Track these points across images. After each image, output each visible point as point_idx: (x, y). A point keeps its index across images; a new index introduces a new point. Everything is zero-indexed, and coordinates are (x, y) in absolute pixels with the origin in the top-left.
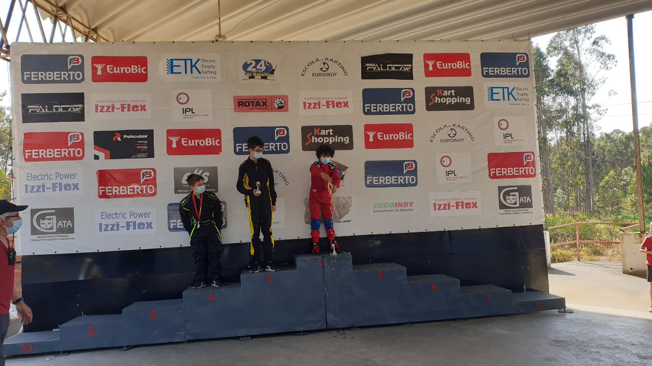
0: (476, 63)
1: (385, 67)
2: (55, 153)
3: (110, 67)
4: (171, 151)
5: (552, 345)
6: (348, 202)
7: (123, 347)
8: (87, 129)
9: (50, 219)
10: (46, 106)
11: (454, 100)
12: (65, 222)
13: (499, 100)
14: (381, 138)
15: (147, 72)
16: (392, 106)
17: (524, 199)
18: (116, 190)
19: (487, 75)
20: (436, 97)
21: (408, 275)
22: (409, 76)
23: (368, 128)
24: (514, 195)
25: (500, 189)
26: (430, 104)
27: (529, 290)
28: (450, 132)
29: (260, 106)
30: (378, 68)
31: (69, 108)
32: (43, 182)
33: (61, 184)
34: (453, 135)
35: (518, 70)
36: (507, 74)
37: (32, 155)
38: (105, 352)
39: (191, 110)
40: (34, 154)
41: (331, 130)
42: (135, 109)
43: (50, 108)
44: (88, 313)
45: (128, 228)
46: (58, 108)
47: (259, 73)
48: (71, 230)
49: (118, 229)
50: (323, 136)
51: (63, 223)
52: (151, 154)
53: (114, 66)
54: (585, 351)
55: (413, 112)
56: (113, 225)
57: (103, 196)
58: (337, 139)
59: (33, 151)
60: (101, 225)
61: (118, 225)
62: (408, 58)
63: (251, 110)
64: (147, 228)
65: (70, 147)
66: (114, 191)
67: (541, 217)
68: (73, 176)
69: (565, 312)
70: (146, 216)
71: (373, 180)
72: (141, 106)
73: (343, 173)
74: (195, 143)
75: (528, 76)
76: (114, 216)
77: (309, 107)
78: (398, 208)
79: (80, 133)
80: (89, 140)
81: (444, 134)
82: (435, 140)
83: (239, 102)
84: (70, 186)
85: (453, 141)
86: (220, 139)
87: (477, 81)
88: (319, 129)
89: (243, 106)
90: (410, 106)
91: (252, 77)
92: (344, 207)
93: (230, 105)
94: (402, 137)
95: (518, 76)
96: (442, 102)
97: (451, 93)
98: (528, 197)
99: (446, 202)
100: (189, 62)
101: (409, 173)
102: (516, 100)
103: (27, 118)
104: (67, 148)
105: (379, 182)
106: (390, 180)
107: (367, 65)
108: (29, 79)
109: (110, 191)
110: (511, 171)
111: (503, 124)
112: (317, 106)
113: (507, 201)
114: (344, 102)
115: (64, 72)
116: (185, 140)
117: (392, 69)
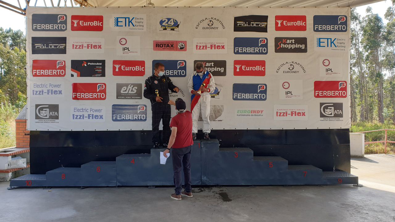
0: (310, 22)
1: (249, 24)
2: (49, 72)
3: (81, 22)
4: (115, 73)
6: (221, 109)
7: (80, 187)
8: (68, 58)
9: (45, 111)
10: (45, 45)
11: (294, 46)
12: (53, 112)
13: (325, 46)
14: (244, 69)
15: (103, 25)
16: (253, 49)
17: (337, 112)
18: (83, 95)
19: (317, 30)
20: (282, 44)
21: (254, 156)
22: (265, 30)
23: (236, 62)
24: (330, 109)
25: (321, 104)
26: (278, 48)
27: (337, 170)
28: (290, 66)
29: (169, 47)
30: (245, 24)
31: (57, 46)
32: (42, 89)
33: (52, 90)
34: (291, 69)
35: (339, 27)
36: (331, 29)
37: (36, 73)
38: (70, 189)
39: (128, 49)
40: (38, 72)
41: (213, 63)
42: (95, 47)
43: (47, 46)
44: (66, 166)
45: (89, 118)
46: (51, 46)
47: (169, 26)
48: (57, 117)
49: (83, 118)
50: (207, 67)
52: (103, 75)
53: (84, 21)
55: (266, 53)
56: (81, 116)
57: (75, 98)
58: (216, 69)
59: (38, 70)
60: (73, 115)
61: (83, 116)
62: (264, 19)
63: (164, 49)
64: (100, 118)
65: (58, 69)
67: (348, 123)
68: (59, 86)
69: (358, 186)
70: (99, 111)
71: (238, 96)
72: (99, 45)
73: (219, 90)
74: (129, 69)
75: (346, 31)
76: (81, 110)
78: (252, 114)
79: (64, 61)
80: (69, 65)
81: (286, 68)
82: (279, 71)
83: (156, 44)
84: (57, 92)
85: (292, 72)
86: (144, 67)
87: (310, 34)
88: (205, 63)
89: (159, 47)
90: (265, 49)
91: (165, 29)
92: (219, 111)
93: (151, 46)
94: (258, 69)
95: (339, 31)
96: (286, 47)
97: (292, 42)
98: (340, 111)
99: (285, 111)
100: (127, 19)
101: (261, 92)
102: (336, 47)
103: (35, 51)
104: (56, 70)
105: (241, 97)
106: (248, 96)
107: (238, 22)
108: (36, 28)
109: (80, 95)
110: (330, 93)
111: (326, 63)
112: (205, 48)
113: (326, 112)
114: (222, 46)
115: (56, 25)
116: (123, 67)
117: (254, 25)
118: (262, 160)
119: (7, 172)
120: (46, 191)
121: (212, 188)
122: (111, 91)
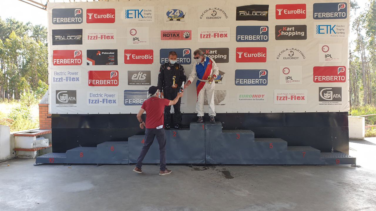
0: (310, 10)
1: (251, 13)
2: (68, 61)
3: (96, 15)
4: (126, 62)
6: (224, 94)
7: (96, 164)
8: (83, 48)
9: (65, 96)
10: (64, 36)
11: (294, 33)
12: (72, 97)
13: (324, 33)
14: (246, 56)
15: (115, 17)
16: (254, 37)
17: (336, 96)
19: (317, 18)
20: (282, 32)
21: (255, 137)
22: (266, 18)
23: (238, 50)
24: (329, 93)
25: (320, 89)
26: (278, 36)
27: (335, 151)
28: (290, 53)
29: (176, 37)
30: (247, 14)
31: (75, 37)
32: (62, 76)
33: (70, 77)
34: (291, 55)
35: (339, 14)
36: (331, 17)
37: (56, 62)
38: (87, 166)
39: (138, 39)
41: (216, 51)
42: (108, 38)
43: (66, 38)
44: (83, 146)
45: (103, 103)
46: (70, 37)
47: (175, 17)
48: (75, 102)
49: (98, 103)
50: (211, 54)
51: (71, 98)
52: (116, 63)
53: (98, 14)
55: (267, 41)
56: (96, 101)
57: (91, 85)
58: (220, 56)
59: (57, 60)
60: (90, 100)
61: (98, 101)
63: (170, 39)
64: (113, 103)
66: (97, 82)
67: (347, 107)
68: (76, 73)
69: (355, 166)
70: (113, 96)
71: (240, 81)
72: (111, 36)
73: (222, 76)
74: (139, 58)
75: (345, 18)
76: (96, 96)
77: (204, 37)
78: (254, 98)
79: (80, 51)
80: (85, 55)
81: (286, 54)
82: (280, 58)
83: (164, 34)
84: (75, 79)
85: (292, 58)
86: (153, 55)
87: (309, 22)
88: (209, 50)
89: (166, 36)
90: (265, 37)
91: (172, 20)
92: (222, 96)
93: (159, 36)
94: (259, 56)
95: (339, 18)
96: (286, 34)
97: (292, 29)
99: (285, 96)
100: (137, 11)
101: (262, 77)
102: (335, 33)
103: (55, 42)
104: (74, 59)
105: (243, 82)
106: (250, 81)
107: (240, 12)
108: (56, 22)
109: (95, 82)
110: (328, 78)
111: (325, 49)
112: (208, 37)
113: (324, 96)
114: (225, 34)
115: (73, 18)
116: (134, 56)
117: (255, 14)
118: (263, 142)
119: (32, 150)
120: (66, 167)
121: (216, 167)
122: (123, 78)
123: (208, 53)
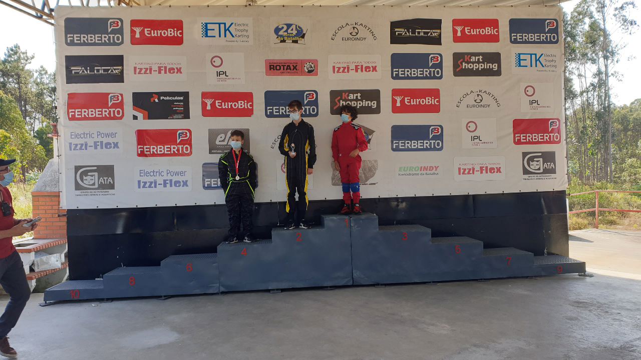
0: (504, 28)
1: (414, 32)
2: (96, 112)
3: (147, 31)
4: (205, 113)
5: (573, 306)
6: (374, 166)
7: (160, 297)
8: (126, 90)
9: (92, 176)
10: (88, 68)
11: (482, 66)
12: (106, 178)
13: (527, 66)
14: (408, 102)
15: (183, 36)
16: (420, 71)
17: (548, 165)
18: (153, 149)
19: (515, 42)
20: (464, 63)
21: (432, 236)
22: (437, 41)
23: (396, 92)
24: (538, 161)
25: (525, 154)
26: (458, 70)
27: (550, 254)
28: (476, 98)
29: (291, 70)
30: (408, 33)
31: (109, 70)
32: (86, 140)
33: (102, 142)
34: (478, 101)
35: (547, 36)
36: (536, 40)
37: (75, 115)
38: (146, 300)
39: (225, 73)
40: (77, 113)
41: (359, 95)
42: (172, 72)
43: (92, 70)
44: (128, 265)
45: (165, 186)
46: (99, 69)
47: (290, 37)
48: (112, 186)
49: (155, 187)
50: (351, 100)
51: (104, 180)
52: (186, 116)
53: (152, 30)
54: (607, 312)
55: (441, 78)
56: (151, 183)
57: (142, 154)
58: (365, 103)
59: (77, 110)
60: (139, 182)
61: (155, 183)
62: (436, 24)
63: (282, 74)
64: (183, 186)
65: (110, 108)
66: (152, 150)
67: (564, 183)
68: (113, 135)
69: (585, 275)
70: (182, 175)
71: (399, 144)
72: (177, 68)
73: (370, 137)
74: (228, 106)
75: (556, 42)
76: (152, 174)
78: (422, 172)
79: (120, 94)
80: (128, 101)
81: (470, 100)
82: (461, 105)
83: (270, 66)
84: (111, 144)
85: (480, 106)
86: (252, 102)
87: (505, 47)
88: (347, 94)
89: (274, 70)
90: (438, 72)
91: (283, 41)
92: (370, 170)
93: (263, 68)
94: (429, 102)
95: (547, 42)
96: (469, 67)
97: (479, 59)
98: (552, 163)
99: (471, 167)
100: (222, 26)
101: (435, 138)
102: (543, 66)
103: (71, 79)
104: (108, 108)
105: (404, 146)
106: (416, 144)
107: (396, 30)
108: (72, 41)
109: (148, 150)
110: (536, 137)
111: (530, 91)
112: (346, 70)
113: (531, 167)
114: (373, 67)
115: (105, 35)
116: (218, 103)
117: (421, 34)
118: (445, 242)
122: (200, 142)
123: (347, 98)
